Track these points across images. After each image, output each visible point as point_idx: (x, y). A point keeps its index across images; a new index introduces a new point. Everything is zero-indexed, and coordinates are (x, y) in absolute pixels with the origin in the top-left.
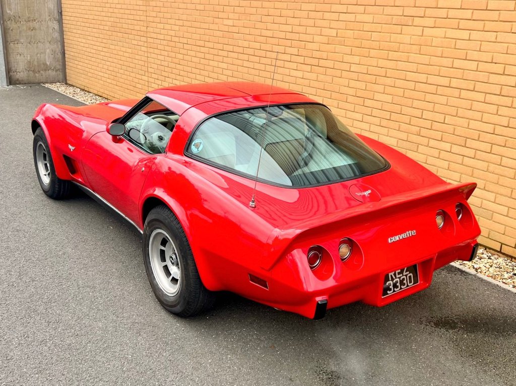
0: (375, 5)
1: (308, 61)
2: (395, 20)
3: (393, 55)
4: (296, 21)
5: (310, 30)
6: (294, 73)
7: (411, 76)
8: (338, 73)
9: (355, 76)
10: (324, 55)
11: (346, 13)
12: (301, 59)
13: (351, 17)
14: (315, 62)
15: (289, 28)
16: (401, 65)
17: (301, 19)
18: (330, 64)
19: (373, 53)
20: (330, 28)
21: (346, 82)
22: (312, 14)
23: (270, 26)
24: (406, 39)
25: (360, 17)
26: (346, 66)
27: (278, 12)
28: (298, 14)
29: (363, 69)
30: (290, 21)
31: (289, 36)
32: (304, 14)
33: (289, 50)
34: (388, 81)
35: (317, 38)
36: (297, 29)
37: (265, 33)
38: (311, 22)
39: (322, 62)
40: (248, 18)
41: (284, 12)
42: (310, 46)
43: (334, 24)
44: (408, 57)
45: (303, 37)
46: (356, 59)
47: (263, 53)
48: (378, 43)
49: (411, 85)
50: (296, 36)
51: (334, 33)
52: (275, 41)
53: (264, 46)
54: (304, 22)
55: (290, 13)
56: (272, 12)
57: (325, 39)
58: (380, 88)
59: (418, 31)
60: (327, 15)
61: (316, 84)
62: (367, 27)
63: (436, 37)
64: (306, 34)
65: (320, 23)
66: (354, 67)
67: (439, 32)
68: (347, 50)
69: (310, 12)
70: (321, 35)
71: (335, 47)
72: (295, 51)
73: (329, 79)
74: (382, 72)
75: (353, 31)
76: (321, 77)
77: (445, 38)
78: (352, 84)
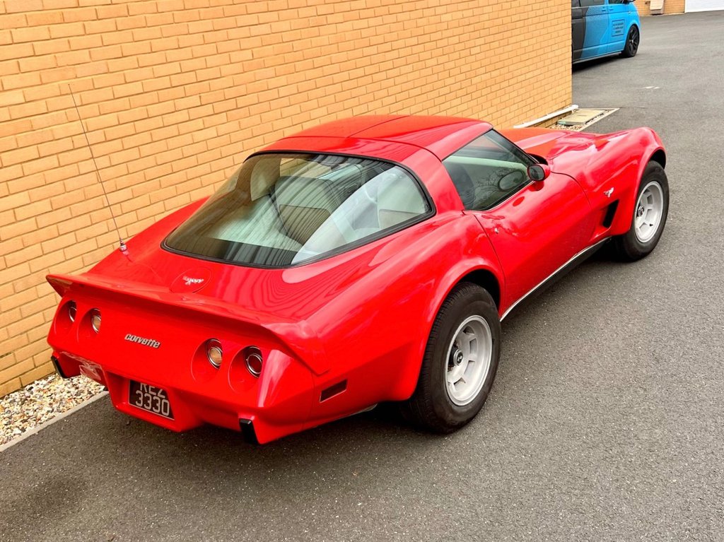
0: (288, 9)
1: (220, 107)
2: (313, 22)
3: (318, 62)
4: (185, 53)
5: (211, 61)
6: (200, 136)
7: (337, 78)
8: (265, 106)
9: (285, 101)
10: (242, 90)
11: (256, 25)
12: (208, 109)
13: (264, 29)
14: (231, 104)
15: (175, 68)
16: (327, 70)
17: (193, 48)
18: (252, 98)
19: (299, 65)
20: (241, 50)
21: (277, 113)
22: (209, 36)
23: (131, 75)
24: (324, 40)
25: (276, 27)
26: (274, 94)
27: (144, 46)
28: (185, 40)
29: (293, 89)
30: (173, 55)
31: (176, 80)
32: (197, 39)
33: (182, 103)
34: (319, 92)
35: (227, 70)
36: (188, 65)
37: (121, 90)
38: (210, 49)
39: (241, 102)
40: (71, 74)
41: (157, 44)
42: (216, 84)
43: (246, 43)
44: (331, 58)
45: (203, 75)
46: (283, 80)
47: (129, 129)
48: (301, 52)
49: (338, 87)
50: (191, 77)
51: (248, 55)
52: (153, 97)
53: (125, 116)
54: (199, 50)
55: (172, 42)
56: (129, 48)
57: (238, 68)
58: (314, 103)
59: (332, 28)
60: (233, 34)
61: (240, 135)
62: (286, 37)
63: (347, 31)
64: (207, 68)
65: (224, 46)
66: (283, 92)
67: (348, 26)
68: (270, 72)
69: (205, 34)
70: (231, 63)
71: (255, 73)
72: (195, 100)
73: (256, 119)
74: (311, 84)
75: (271, 46)
76: (245, 122)
77: (353, 30)
78: (286, 112)
